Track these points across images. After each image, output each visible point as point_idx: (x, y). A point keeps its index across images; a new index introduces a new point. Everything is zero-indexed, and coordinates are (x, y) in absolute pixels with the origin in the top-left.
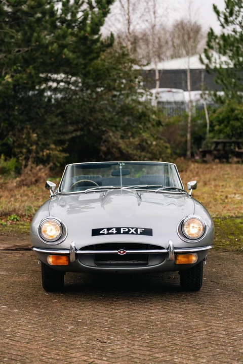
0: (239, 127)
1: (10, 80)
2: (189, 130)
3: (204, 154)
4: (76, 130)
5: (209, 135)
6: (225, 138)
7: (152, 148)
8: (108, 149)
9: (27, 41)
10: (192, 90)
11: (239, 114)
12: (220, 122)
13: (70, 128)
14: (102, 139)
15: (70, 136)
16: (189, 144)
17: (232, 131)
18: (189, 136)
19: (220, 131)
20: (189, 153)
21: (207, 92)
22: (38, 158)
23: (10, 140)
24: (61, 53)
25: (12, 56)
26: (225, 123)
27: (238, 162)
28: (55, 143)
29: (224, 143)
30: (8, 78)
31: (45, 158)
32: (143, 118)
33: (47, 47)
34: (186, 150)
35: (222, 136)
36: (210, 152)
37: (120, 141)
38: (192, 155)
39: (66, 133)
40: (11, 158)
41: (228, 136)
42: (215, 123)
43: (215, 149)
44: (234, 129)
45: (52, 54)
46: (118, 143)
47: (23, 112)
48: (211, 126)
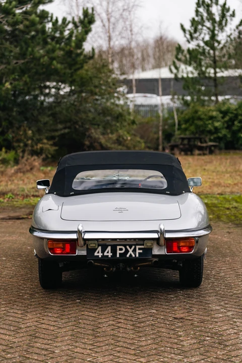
0: (201, 125)
1: (9, 87)
2: (161, 128)
3: (172, 148)
4: (65, 128)
5: (177, 132)
6: (190, 134)
7: (127, 142)
8: (91, 143)
9: (23, 55)
10: (164, 94)
11: (202, 115)
12: (186, 121)
13: (60, 126)
14: (85, 135)
15: (59, 133)
16: (161, 140)
17: (196, 129)
18: (160, 133)
19: (186, 129)
20: (161, 147)
21: (176, 97)
22: (33, 151)
23: (10, 136)
24: (51, 64)
25: (11, 67)
26: (191, 122)
27: (200, 155)
28: (49, 139)
29: (189, 139)
30: (8, 85)
31: (39, 151)
32: (120, 118)
33: (39, 59)
34: (158, 145)
35: (187, 132)
36: (177, 146)
37: (101, 137)
39: (56, 130)
40: (10, 150)
41: (193, 133)
42: (182, 122)
43: (181, 144)
44: (197, 127)
45: (43, 65)
46: (99, 138)
47: (20, 113)
48: (179, 124)
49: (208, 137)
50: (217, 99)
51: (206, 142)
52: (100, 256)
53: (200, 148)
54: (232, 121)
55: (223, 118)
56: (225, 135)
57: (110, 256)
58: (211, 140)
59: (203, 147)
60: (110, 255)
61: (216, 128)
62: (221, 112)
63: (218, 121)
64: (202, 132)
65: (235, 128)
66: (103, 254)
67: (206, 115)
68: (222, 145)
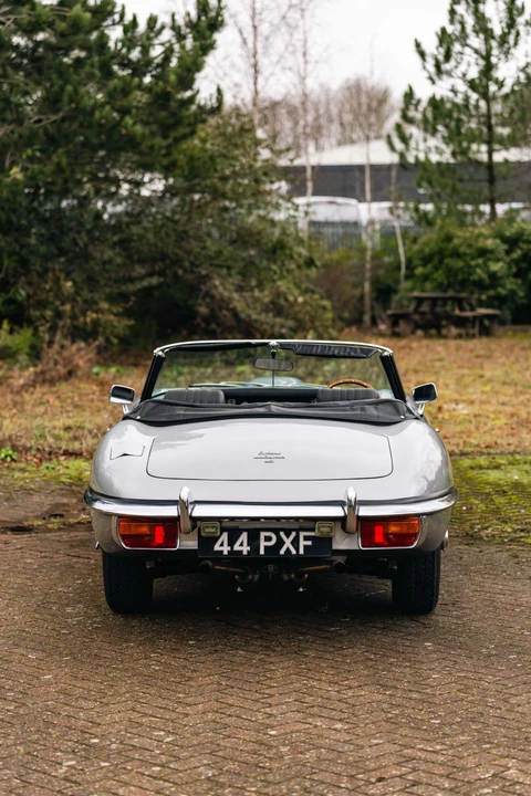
20: (367, 318)
35: (428, 285)
36: (406, 317)
38: (374, 322)
41: (440, 286)
42: (416, 262)
43: (416, 311)
44: (451, 272)
52: (225, 553)
53: (460, 322)
55: (508, 252)
57: (245, 553)
58: (482, 304)
60: (246, 549)
61: (493, 276)
62: (504, 240)
63: (498, 260)
66: (232, 548)
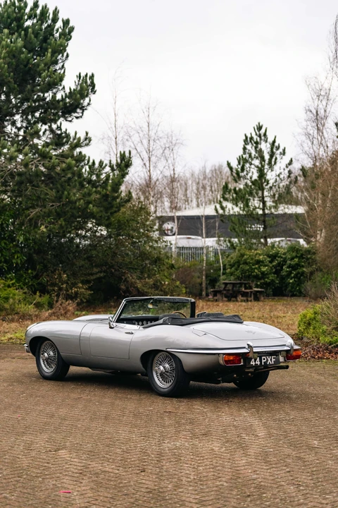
0: (248, 270)
1: (44, 230)
2: (204, 272)
3: (215, 293)
4: (99, 272)
5: (222, 277)
6: (235, 279)
7: (164, 286)
8: (127, 288)
9: (59, 198)
10: (207, 237)
11: (247, 259)
12: (231, 266)
13: (95, 270)
14: (122, 279)
15: (95, 277)
16: (204, 285)
17: (242, 274)
18: (204, 277)
19: (232, 274)
20: (204, 293)
21: (222, 239)
22: (68, 295)
23: (45, 279)
24: (87, 207)
25: (47, 211)
26: (236, 266)
27: (243, 301)
28: (83, 282)
29: (234, 284)
30: (43, 228)
31: (73, 295)
32: (158, 262)
33: (76, 203)
34: (201, 290)
35: (232, 278)
36: (220, 292)
37: (138, 281)
38: (207, 295)
39: (92, 274)
40: (44, 294)
41: (238, 278)
42: (227, 267)
43: (224, 289)
44: (243, 271)
45: (79, 208)
46: (136, 283)
47: (56, 256)
48: (224, 269)
49: (255, 282)
50: (266, 241)
51: (251, 288)
53: (244, 294)
54: (280, 265)
55: (271, 262)
56: (273, 281)
58: (257, 286)
59: (248, 293)
61: (263, 273)
62: (269, 256)
63: (266, 266)
64: (248, 277)
65: (284, 273)
67: (252, 259)
68: (270, 291)
